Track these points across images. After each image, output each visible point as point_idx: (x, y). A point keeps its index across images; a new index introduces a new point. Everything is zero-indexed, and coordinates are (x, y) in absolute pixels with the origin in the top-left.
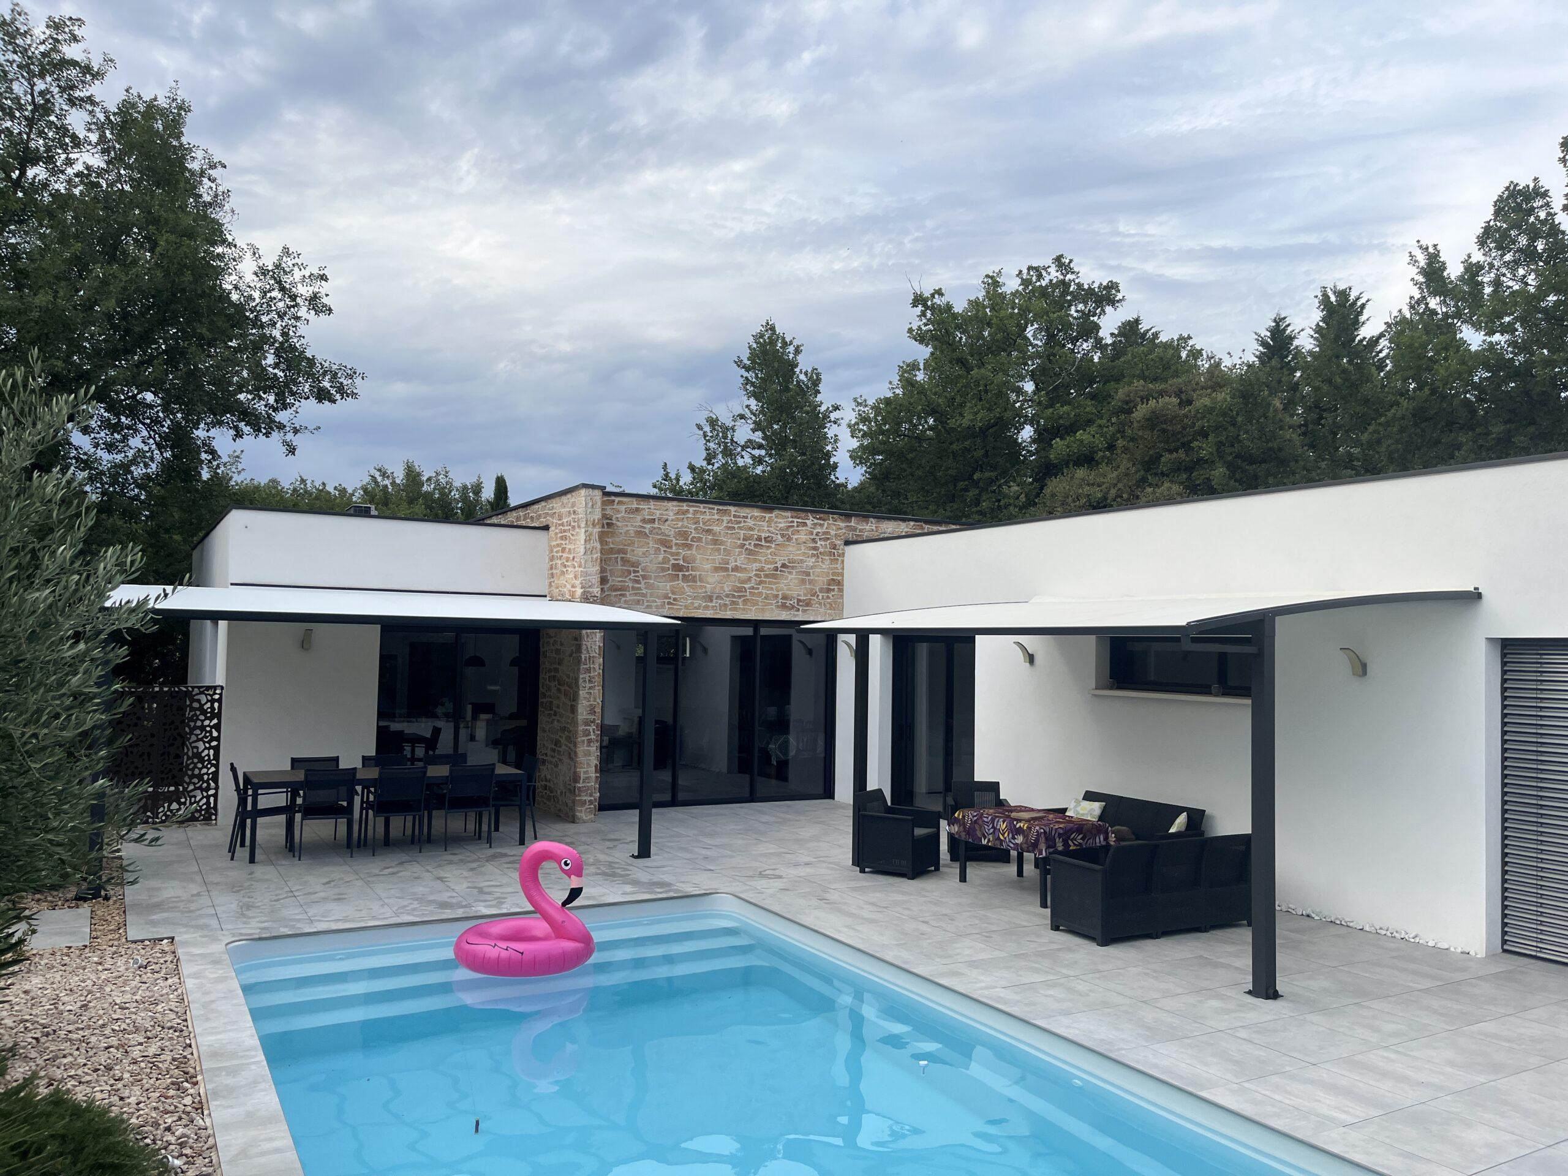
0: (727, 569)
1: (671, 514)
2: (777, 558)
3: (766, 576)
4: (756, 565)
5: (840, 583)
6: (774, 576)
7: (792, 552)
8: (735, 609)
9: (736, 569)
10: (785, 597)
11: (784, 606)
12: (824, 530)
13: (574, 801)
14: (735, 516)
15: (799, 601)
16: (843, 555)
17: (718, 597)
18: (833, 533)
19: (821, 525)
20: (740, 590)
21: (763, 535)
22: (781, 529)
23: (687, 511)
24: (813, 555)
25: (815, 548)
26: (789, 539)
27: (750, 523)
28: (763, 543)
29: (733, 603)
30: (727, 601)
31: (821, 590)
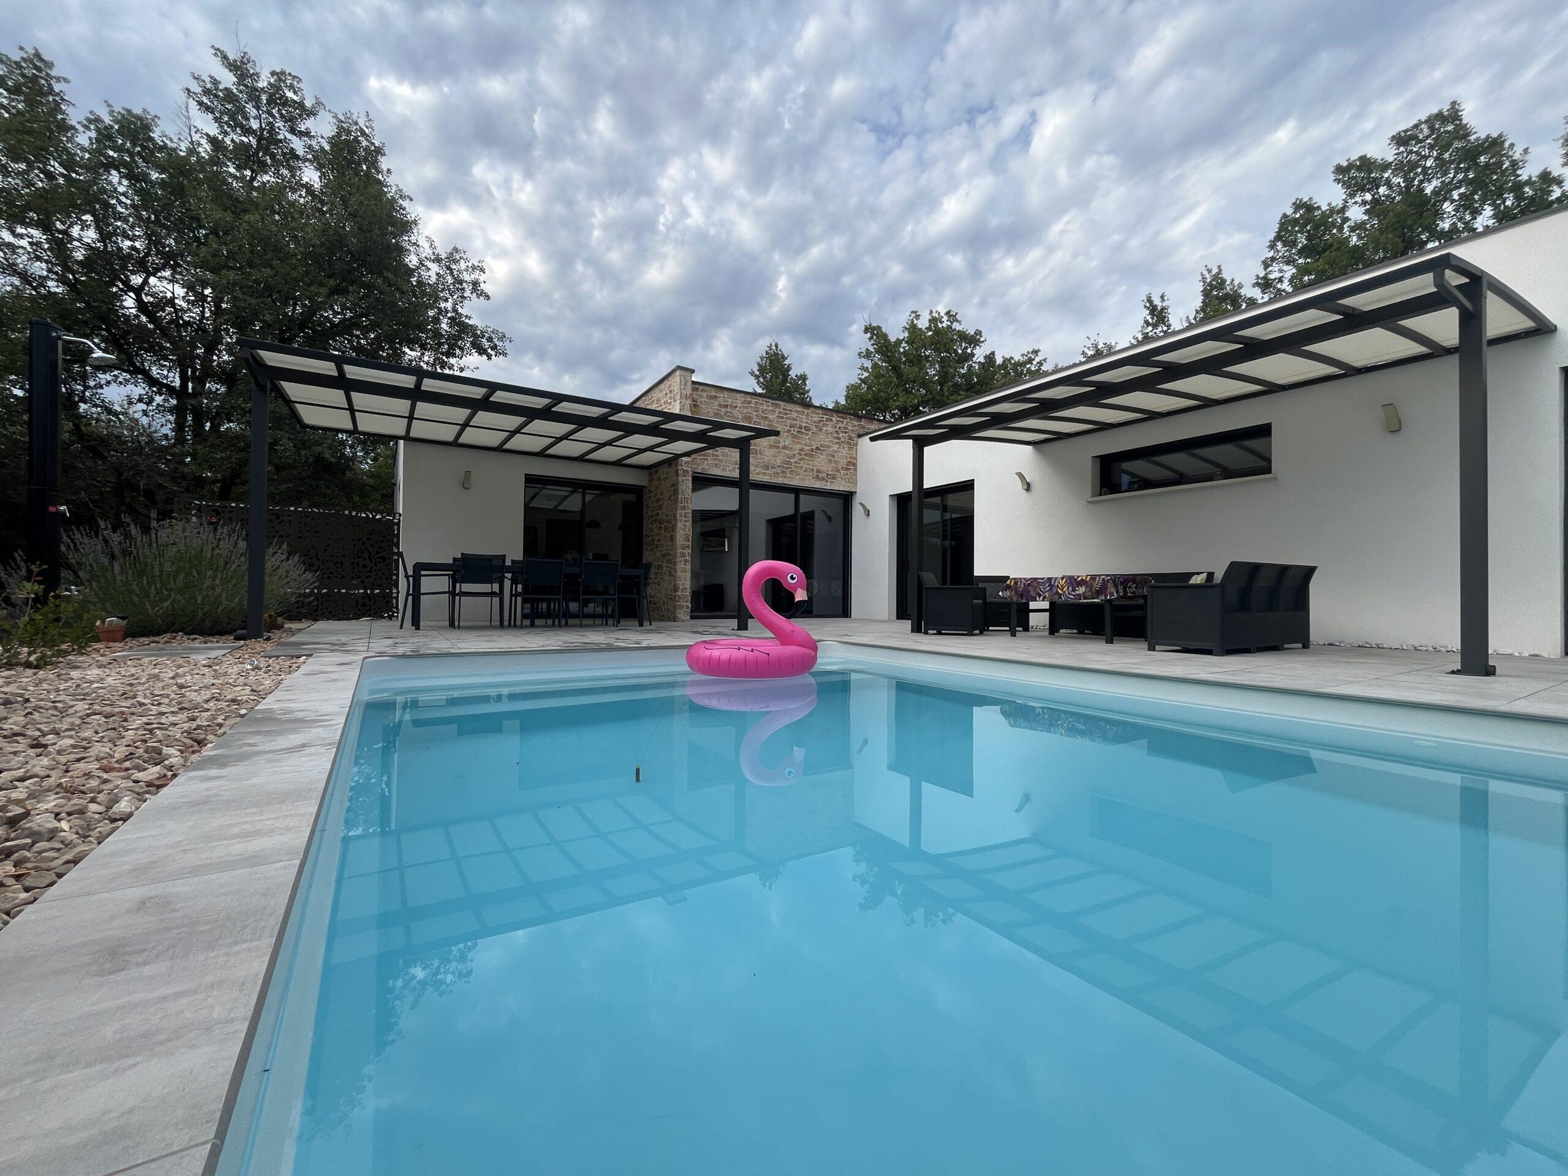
0: (779, 447)
1: (739, 402)
2: (813, 443)
3: (806, 455)
4: (798, 447)
5: (855, 465)
6: (811, 456)
7: (823, 439)
8: (785, 477)
9: (785, 447)
10: (818, 471)
11: (817, 477)
12: (844, 425)
13: (674, 606)
14: (784, 409)
15: (828, 474)
16: (856, 445)
17: (773, 467)
18: (850, 428)
19: (842, 422)
20: (788, 463)
21: (803, 425)
22: (815, 422)
23: (750, 402)
24: (837, 443)
25: (839, 438)
26: (821, 430)
27: (794, 415)
28: (803, 431)
29: (783, 472)
30: (779, 470)
31: (843, 468)
